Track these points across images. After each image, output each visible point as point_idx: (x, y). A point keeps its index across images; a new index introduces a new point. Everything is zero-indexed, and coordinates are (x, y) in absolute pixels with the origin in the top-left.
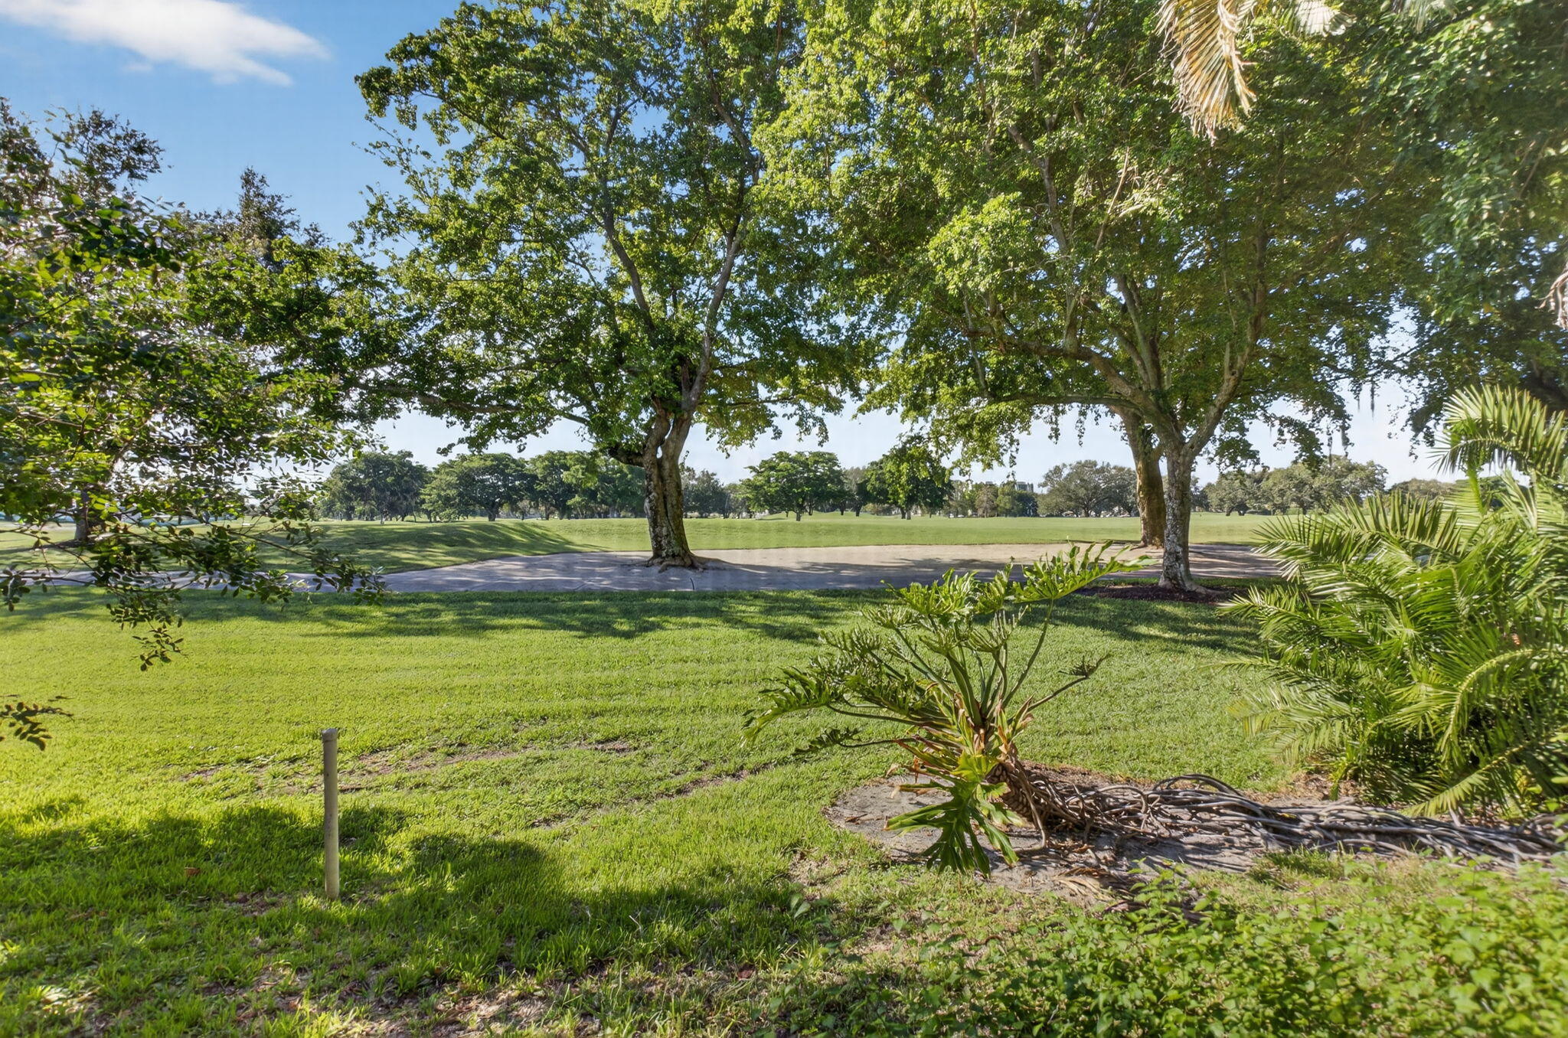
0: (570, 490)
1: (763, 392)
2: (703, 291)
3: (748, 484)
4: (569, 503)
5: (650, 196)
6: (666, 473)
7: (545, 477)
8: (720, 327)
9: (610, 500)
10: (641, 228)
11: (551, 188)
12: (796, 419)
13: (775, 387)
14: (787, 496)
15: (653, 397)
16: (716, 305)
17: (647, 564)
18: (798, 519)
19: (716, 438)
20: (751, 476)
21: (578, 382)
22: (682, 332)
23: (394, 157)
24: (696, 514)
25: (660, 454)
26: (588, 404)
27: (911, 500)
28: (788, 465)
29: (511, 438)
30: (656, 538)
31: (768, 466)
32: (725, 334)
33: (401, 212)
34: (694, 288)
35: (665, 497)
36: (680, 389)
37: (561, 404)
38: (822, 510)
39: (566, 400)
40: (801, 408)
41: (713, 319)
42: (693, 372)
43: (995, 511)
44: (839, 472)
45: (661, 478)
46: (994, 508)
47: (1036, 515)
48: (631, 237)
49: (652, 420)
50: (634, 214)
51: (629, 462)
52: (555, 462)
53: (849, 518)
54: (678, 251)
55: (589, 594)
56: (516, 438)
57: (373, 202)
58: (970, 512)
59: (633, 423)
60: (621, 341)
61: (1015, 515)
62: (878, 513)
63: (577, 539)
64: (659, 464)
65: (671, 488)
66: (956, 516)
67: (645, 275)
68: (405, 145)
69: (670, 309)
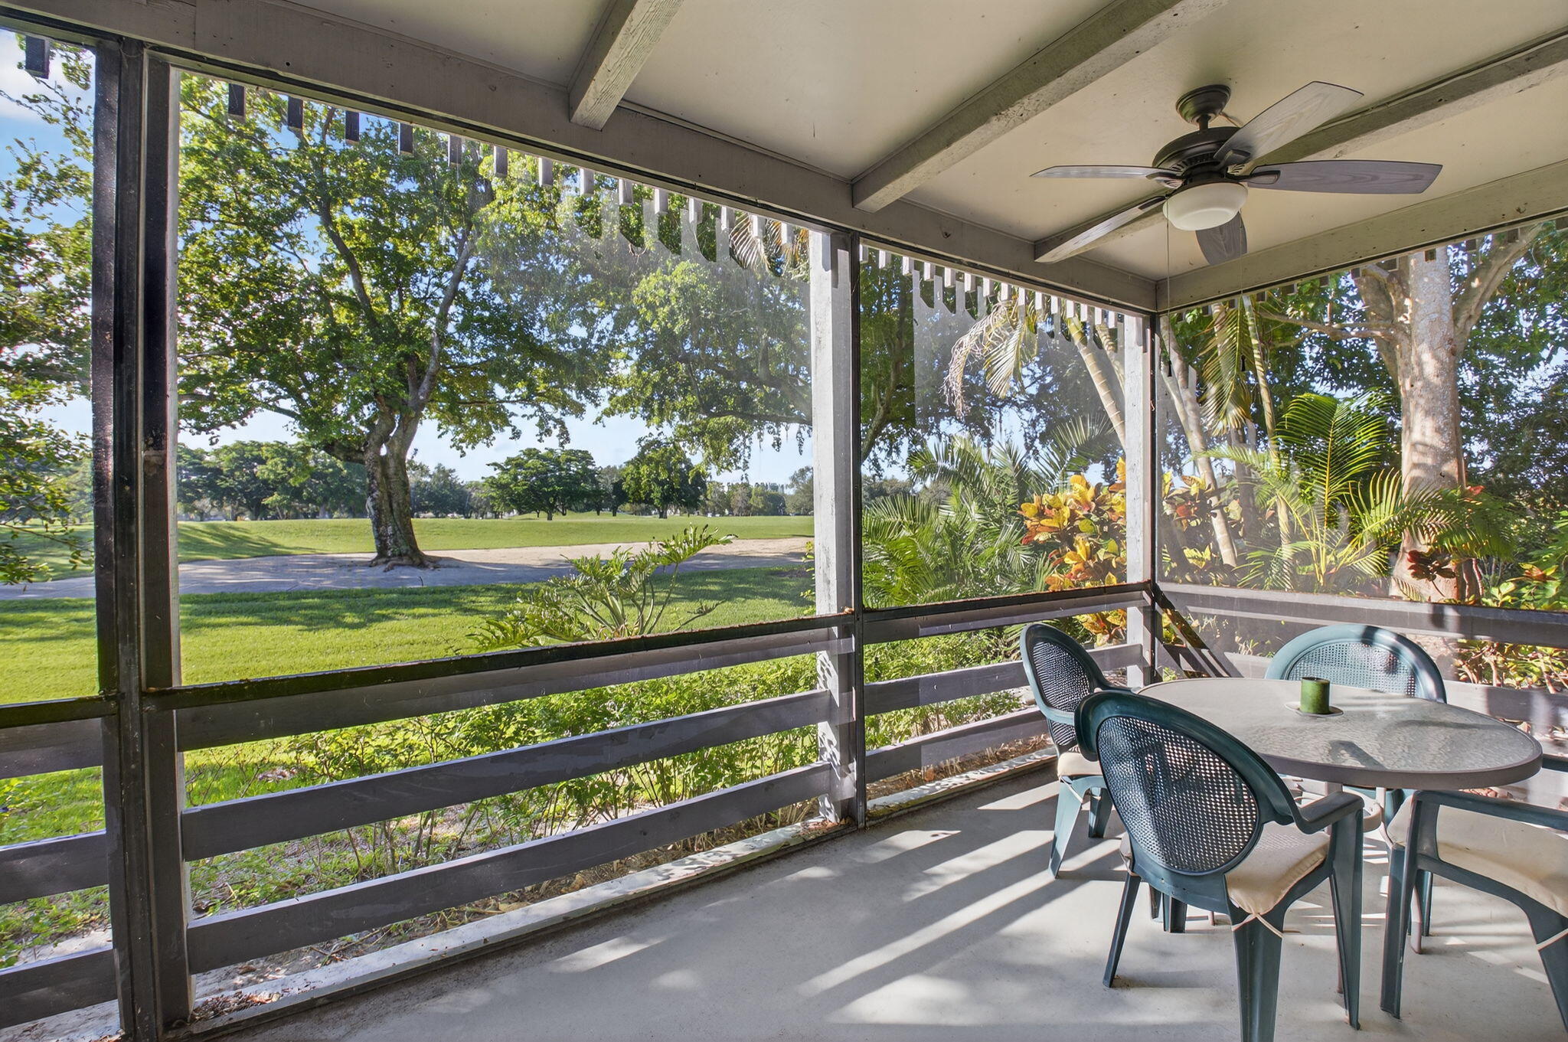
0: (267, 488)
1: (500, 392)
2: (431, 289)
3: (493, 483)
4: (265, 502)
5: (373, 188)
6: (391, 471)
7: (232, 471)
8: (451, 328)
9: (319, 499)
10: (361, 216)
11: (258, 173)
12: (536, 420)
13: (511, 390)
14: (536, 495)
15: (376, 394)
16: (445, 307)
17: (371, 564)
18: (550, 518)
19: (450, 436)
20: (496, 474)
21: (285, 373)
22: (409, 330)
23: (58, 115)
24: (431, 514)
25: (384, 451)
26: (298, 397)
27: (666, 500)
28: (538, 463)
29: (200, 430)
30: (380, 539)
31: (516, 463)
32: (456, 336)
33: (63, 176)
34: (423, 286)
35: (390, 496)
36: (406, 387)
37: (265, 394)
38: (577, 511)
39: (271, 391)
40: (541, 409)
41: (443, 319)
42: (421, 371)
43: (748, 511)
44: (594, 472)
45: (385, 475)
46: (748, 508)
47: (785, 514)
48: (349, 227)
49: (375, 416)
50: (355, 202)
51: (348, 459)
52: (247, 456)
53: (606, 517)
54: (406, 249)
55: (307, 594)
56: (207, 430)
57: (27, 160)
58: (727, 512)
59: (353, 418)
60: (337, 333)
61: (766, 514)
62: (635, 513)
63: (285, 542)
64: (383, 462)
65: (396, 487)
66: (714, 515)
67: (366, 268)
68: (73, 104)
69: (395, 305)
